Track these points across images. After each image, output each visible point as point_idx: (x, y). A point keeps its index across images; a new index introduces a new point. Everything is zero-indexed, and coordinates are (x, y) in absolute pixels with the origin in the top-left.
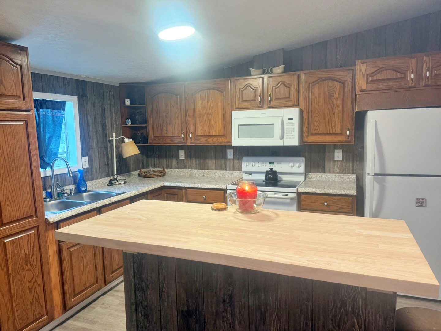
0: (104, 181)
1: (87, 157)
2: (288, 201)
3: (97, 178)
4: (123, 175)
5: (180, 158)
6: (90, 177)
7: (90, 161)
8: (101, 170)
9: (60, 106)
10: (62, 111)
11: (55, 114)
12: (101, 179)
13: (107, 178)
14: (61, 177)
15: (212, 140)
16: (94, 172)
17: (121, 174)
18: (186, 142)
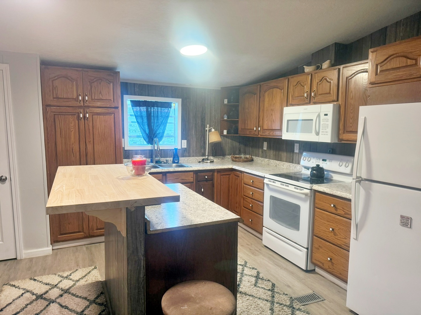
0: (198, 159)
1: (186, 141)
2: (303, 196)
3: (193, 156)
4: (217, 157)
5: (264, 149)
6: (187, 154)
7: (188, 143)
8: (197, 151)
9: (168, 105)
10: (170, 109)
11: (163, 111)
12: (196, 157)
13: (201, 157)
14: (164, 151)
15: (269, 133)
16: (191, 151)
17: (216, 156)
18: (257, 134)
